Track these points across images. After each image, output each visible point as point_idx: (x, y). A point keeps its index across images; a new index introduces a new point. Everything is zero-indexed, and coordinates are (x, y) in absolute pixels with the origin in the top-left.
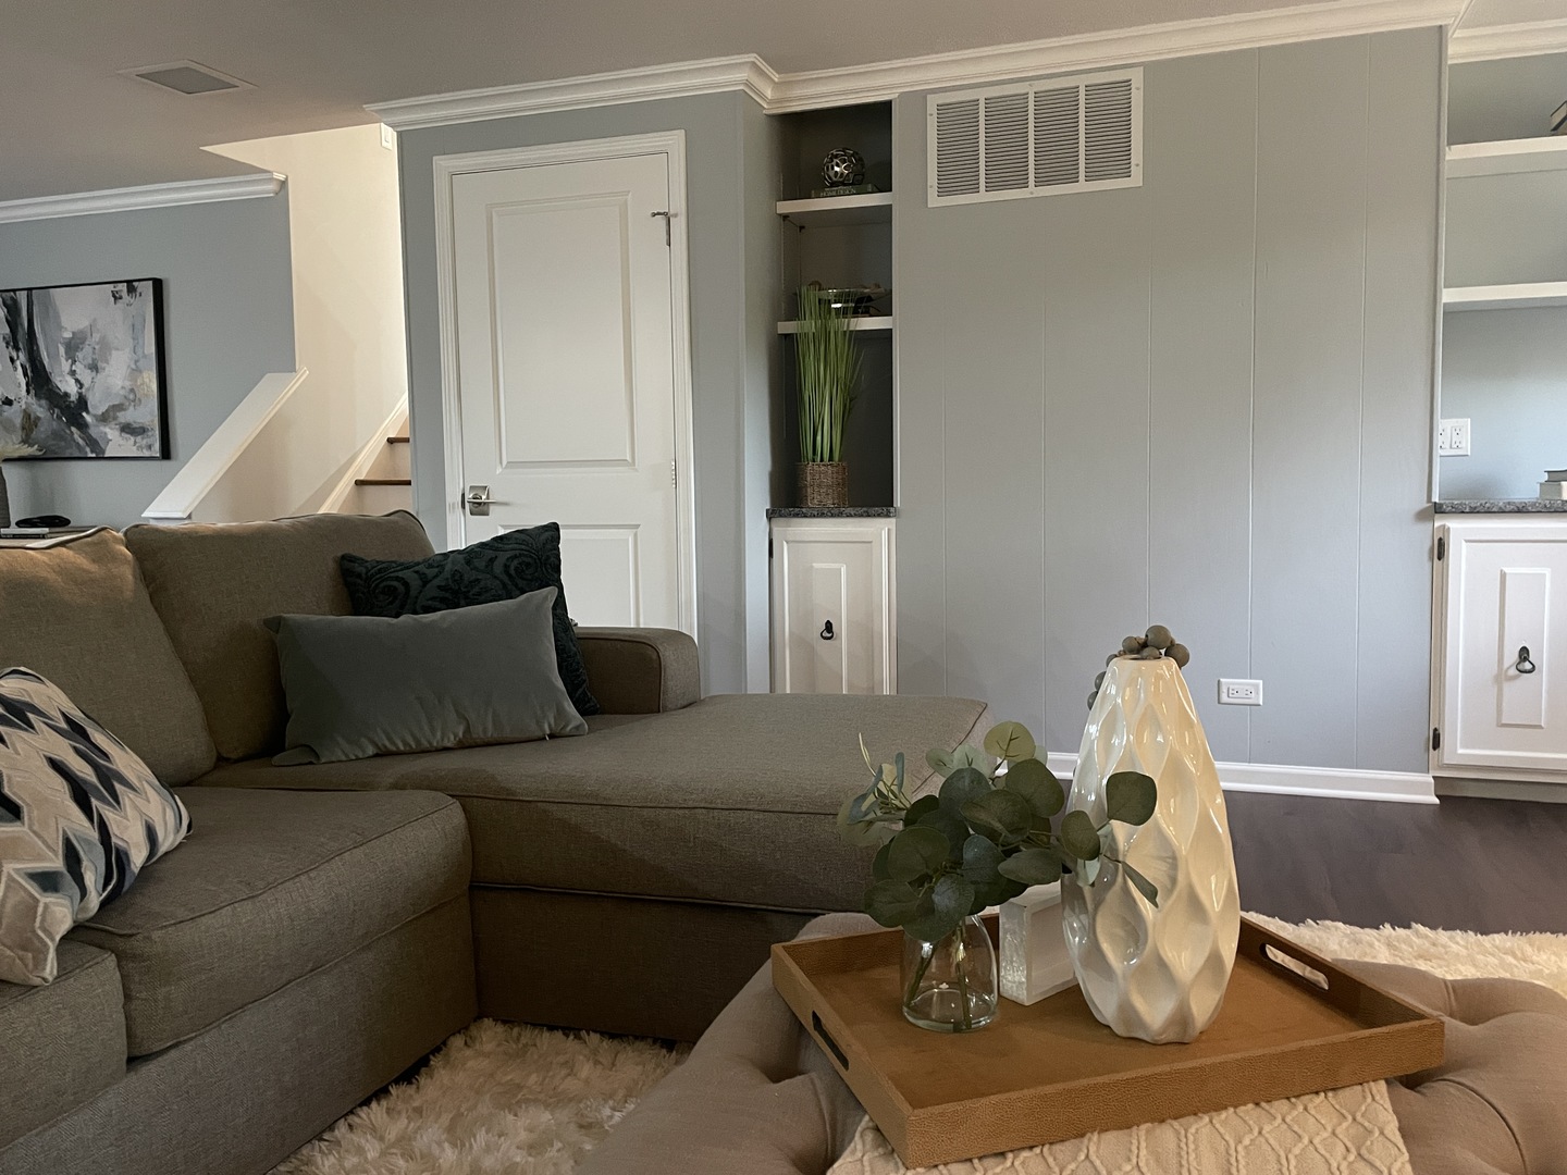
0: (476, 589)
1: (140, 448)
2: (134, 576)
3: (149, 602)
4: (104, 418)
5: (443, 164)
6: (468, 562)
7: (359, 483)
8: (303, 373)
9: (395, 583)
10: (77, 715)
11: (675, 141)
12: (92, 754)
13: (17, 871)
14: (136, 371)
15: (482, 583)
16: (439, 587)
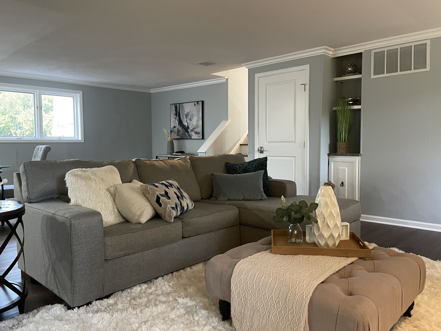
0: (249, 170)
1: (198, 137)
2: (190, 165)
3: (192, 170)
4: (192, 131)
5: (257, 75)
6: (248, 164)
7: (241, 145)
8: (230, 120)
9: (234, 168)
10: (179, 186)
11: (307, 67)
12: (180, 192)
13: (169, 206)
14: (198, 121)
15: (251, 169)
16: (242, 169)
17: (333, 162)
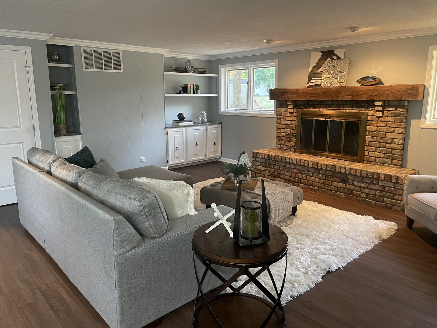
11: (27, 49)
17: (56, 142)
